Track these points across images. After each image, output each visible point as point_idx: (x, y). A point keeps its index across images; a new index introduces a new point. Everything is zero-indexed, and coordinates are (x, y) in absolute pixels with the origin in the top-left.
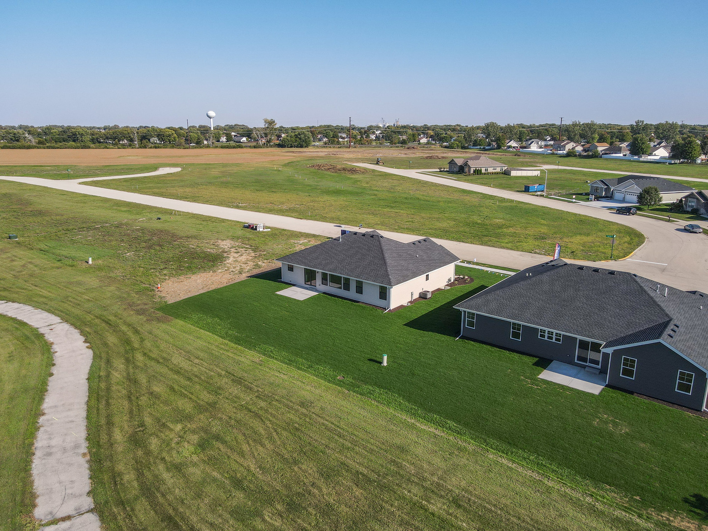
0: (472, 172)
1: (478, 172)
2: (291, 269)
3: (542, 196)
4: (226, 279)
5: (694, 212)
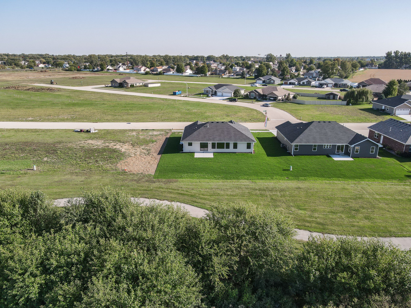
0: (129, 86)
1: (132, 86)
2: (190, 144)
3: (186, 96)
4: (149, 158)
5: (255, 98)
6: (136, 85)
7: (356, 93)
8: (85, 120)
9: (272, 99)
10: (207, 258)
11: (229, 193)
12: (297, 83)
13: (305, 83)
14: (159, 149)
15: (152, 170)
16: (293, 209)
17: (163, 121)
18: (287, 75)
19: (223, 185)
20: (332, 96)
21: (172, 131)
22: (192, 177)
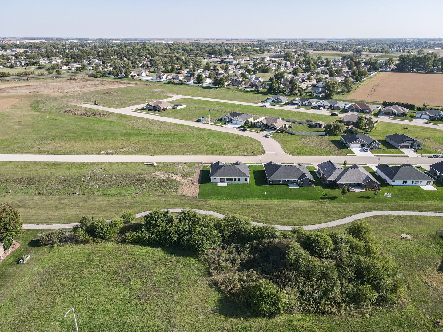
0: (162, 110)
1: (164, 110)
2: (215, 179)
3: (208, 124)
4: (193, 186)
5: (260, 127)
6: (167, 108)
7: (332, 126)
8: (145, 153)
9: (273, 128)
10: (223, 231)
11: (234, 207)
12: (300, 103)
13: (307, 104)
14: (198, 180)
15: (197, 194)
16: (260, 214)
17: (196, 154)
18: (296, 90)
19: (231, 203)
20: (318, 126)
21: (203, 164)
22: (216, 198)
